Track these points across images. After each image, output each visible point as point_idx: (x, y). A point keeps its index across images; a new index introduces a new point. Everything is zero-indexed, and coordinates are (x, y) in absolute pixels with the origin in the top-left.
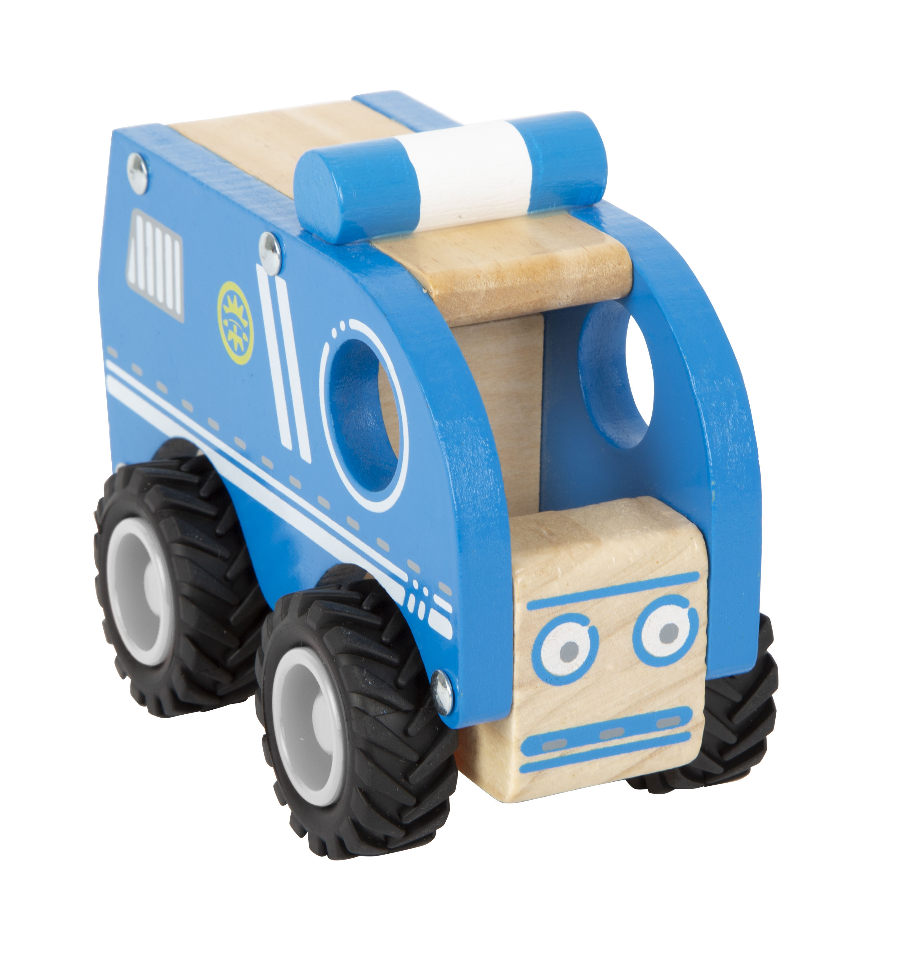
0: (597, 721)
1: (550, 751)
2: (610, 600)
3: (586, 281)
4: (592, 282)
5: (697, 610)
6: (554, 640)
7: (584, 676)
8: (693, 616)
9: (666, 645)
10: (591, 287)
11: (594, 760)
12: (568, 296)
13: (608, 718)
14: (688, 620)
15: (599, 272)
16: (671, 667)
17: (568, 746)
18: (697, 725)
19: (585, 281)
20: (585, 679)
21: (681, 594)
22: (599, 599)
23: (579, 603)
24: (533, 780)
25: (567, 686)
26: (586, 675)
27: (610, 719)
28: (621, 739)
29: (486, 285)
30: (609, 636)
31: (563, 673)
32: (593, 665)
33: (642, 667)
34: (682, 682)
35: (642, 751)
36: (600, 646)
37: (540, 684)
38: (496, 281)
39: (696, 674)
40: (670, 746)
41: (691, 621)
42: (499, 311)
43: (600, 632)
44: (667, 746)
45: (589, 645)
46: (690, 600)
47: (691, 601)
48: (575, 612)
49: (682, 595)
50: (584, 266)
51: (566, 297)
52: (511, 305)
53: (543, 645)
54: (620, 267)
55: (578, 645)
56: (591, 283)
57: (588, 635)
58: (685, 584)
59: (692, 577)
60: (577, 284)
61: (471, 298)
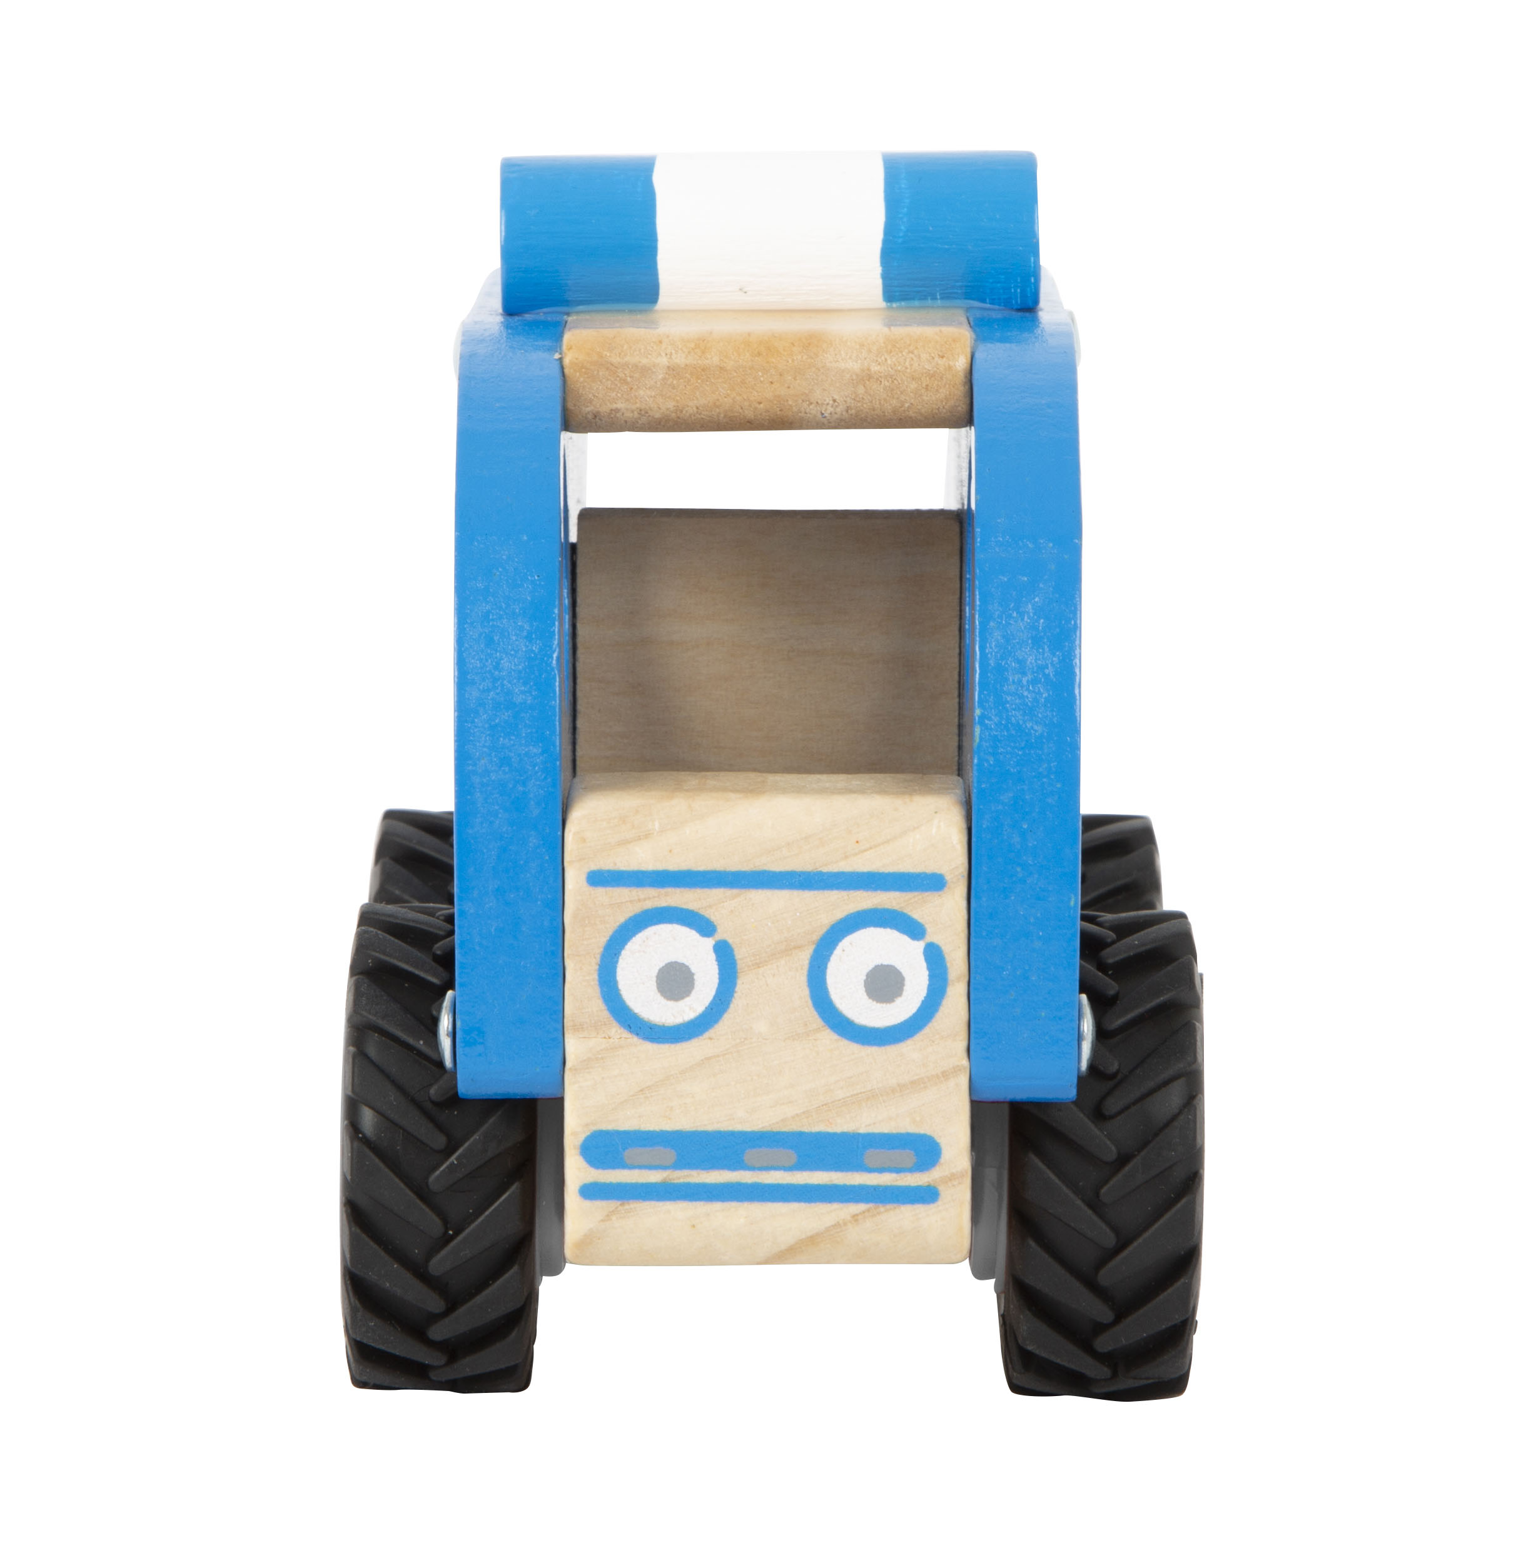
0: (738, 1127)
1: (640, 1167)
2: (758, 896)
3: (870, 377)
4: (883, 381)
5: (943, 948)
6: (644, 951)
7: (707, 1035)
8: (934, 957)
9: (879, 1005)
10: (882, 390)
11: (734, 1204)
12: (834, 401)
13: (760, 1126)
14: (924, 965)
15: (897, 364)
16: (892, 1051)
17: (677, 1165)
18: (952, 1177)
19: (866, 377)
20: (709, 1041)
21: (908, 911)
22: (735, 891)
23: (693, 890)
24: (608, 1217)
25: (673, 1046)
26: (711, 1033)
27: (765, 1130)
28: (790, 1173)
29: (668, 356)
30: (758, 965)
31: (663, 1021)
32: (726, 1016)
33: (828, 1038)
34: (917, 1085)
35: (835, 1206)
36: (739, 982)
37: (617, 1031)
38: (689, 352)
39: (945, 1075)
40: (895, 1208)
41: (930, 968)
42: (695, 409)
43: (740, 954)
44: (889, 1206)
45: (717, 976)
46: (927, 926)
47: (930, 929)
48: (685, 907)
49: (909, 914)
50: (870, 351)
51: (831, 402)
52: (718, 400)
53: (620, 957)
54: (941, 362)
55: (693, 971)
56: (881, 382)
57: (713, 956)
58: (916, 894)
59: (933, 883)
60: (853, 380)
61: (637, 375)
